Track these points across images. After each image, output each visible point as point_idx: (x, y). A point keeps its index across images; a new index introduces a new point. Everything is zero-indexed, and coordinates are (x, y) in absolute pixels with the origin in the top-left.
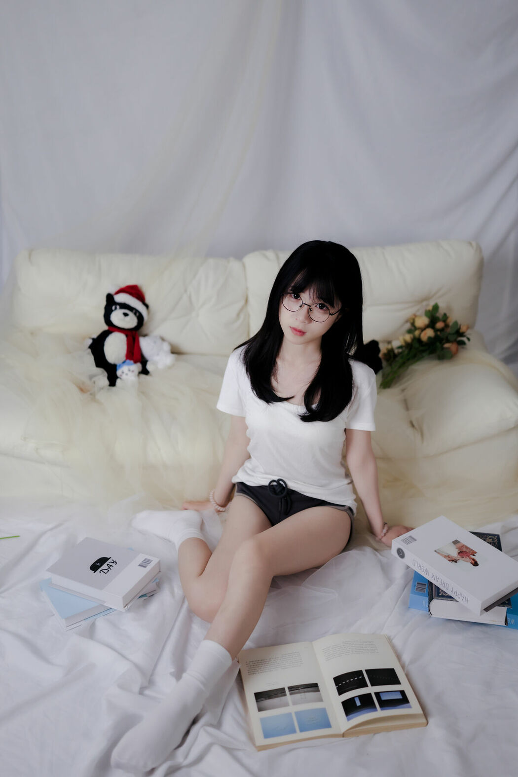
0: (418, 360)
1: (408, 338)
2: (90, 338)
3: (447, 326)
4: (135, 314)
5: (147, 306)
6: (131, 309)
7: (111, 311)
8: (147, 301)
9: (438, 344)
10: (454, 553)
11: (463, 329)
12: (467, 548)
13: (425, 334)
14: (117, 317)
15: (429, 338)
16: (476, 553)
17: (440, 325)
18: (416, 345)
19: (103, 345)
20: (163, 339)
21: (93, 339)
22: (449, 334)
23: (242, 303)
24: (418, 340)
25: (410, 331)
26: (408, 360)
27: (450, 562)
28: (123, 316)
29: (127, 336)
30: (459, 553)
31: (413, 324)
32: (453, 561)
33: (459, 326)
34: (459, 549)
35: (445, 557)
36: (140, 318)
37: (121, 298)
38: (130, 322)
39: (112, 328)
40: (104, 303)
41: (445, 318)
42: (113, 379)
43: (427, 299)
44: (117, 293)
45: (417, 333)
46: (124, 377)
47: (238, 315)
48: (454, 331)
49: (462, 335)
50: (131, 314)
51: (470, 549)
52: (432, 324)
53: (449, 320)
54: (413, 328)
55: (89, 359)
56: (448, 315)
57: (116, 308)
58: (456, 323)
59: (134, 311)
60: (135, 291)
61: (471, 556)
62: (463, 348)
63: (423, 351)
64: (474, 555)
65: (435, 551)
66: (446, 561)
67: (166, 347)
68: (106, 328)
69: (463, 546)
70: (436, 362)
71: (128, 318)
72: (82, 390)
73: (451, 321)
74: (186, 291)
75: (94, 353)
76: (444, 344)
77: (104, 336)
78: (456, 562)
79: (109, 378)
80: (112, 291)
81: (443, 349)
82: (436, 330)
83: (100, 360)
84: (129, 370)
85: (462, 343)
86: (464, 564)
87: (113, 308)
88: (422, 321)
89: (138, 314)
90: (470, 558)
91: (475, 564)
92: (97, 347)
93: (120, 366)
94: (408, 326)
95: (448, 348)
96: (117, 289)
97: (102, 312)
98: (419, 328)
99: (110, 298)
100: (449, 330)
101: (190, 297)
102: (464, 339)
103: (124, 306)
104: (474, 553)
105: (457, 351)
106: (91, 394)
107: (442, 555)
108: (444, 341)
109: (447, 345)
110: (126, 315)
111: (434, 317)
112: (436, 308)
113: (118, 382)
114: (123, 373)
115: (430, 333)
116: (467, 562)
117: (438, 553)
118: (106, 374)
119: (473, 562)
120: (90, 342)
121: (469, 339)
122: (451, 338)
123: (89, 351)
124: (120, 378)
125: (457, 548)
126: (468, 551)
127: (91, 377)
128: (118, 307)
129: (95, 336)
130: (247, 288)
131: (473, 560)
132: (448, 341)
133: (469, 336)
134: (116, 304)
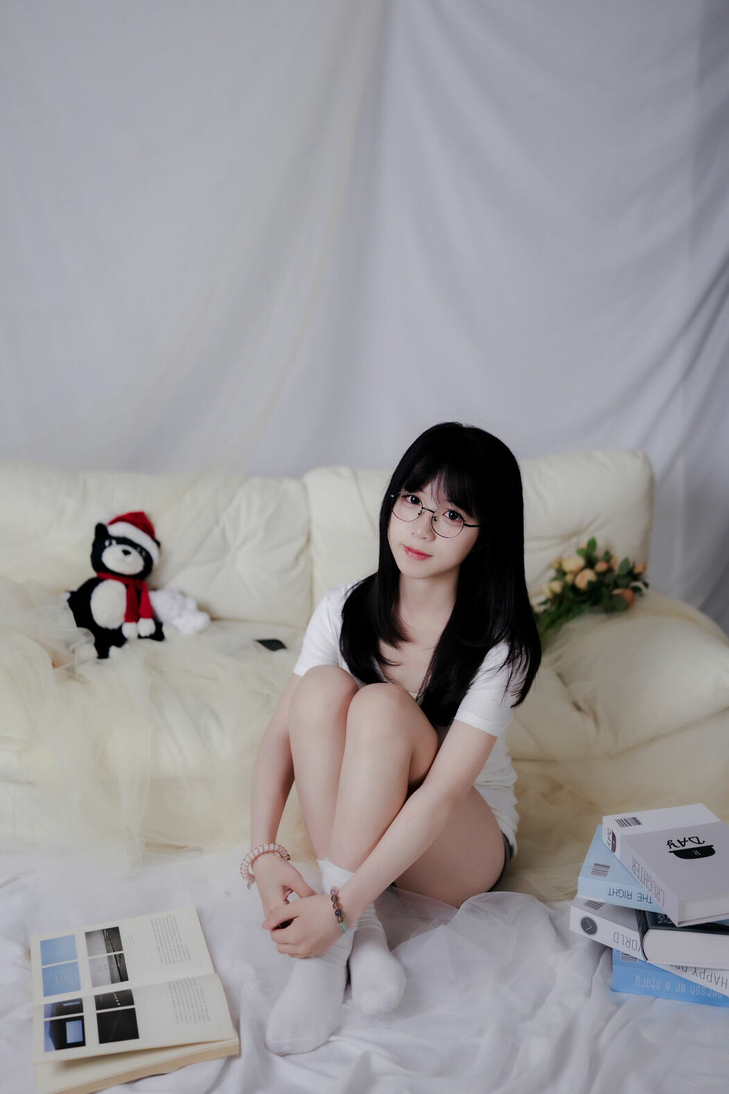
0: (573, 617)
1: (557, 587)
2: (67, 591)
3: (610, 570)
4: (141, 553)
5: (158, 544)
6: (133, 545)
7: (104, 548)
8: (159, 535)
9: (604, 590)
11: (638, 569)
13: (582, 578)
14: (113, 557)
15: (590, 583)
17: (601, 567)
18: (570, 595)
19: (89, 600)
20: (184, 594)
21: (73, 593)
22: (619, 576)
23: (303, 541)
24: (574, 588)
25: (555, 579)
26: (559, 617)
28: (122, 555)
29: (127, 586)
31: (559, 568)
33: (632, 566)
36: (148, 560)
37: (117, 530)
38: (133, 565)
39: (103, 572)
40: (91, 537)
41: (608, 557)
42: (103, 649)
43: (576, 533)
44: (113, 522)
45: (569, 578)
47: (297, 559)
48: (624, 572)
49: (637, 578)
50: (134, 553)
52: (590, 563)
53: (612, 561)
54: (561, 573)
55: (67, 616)
56: (611, 552)
57: (110, 544)
58: (626, 561)
60: (140, 520)
62: (641, 597)
63: (583, 602)
67: (191, 605)
68: (92, 574)
70: (600, 617)
71: (129, 558)
72: (55, 664)
73: (618, 561)
74: (217, 522)
76: (612, 591)
77: (89, 586)
79: (97, 644)
80: (105, 520)
81: (611, 597)
82: (597, 573)
85: (637, 590)
87: (107, 543)
88: (574, 562)
89: (144, 554)
94: (552, 573)
95: (619, 596)
96: (113, 517)
98: (571, 572)
99: (101, 531)
100: (615, 572)
101: (223, 532)
102: (639, 584)
103: (122, 541)
105: (633, 600)
106: (68, 669)
108: (611, 587)
109: (617, 592)
110: (126, 553)
111: (591, 556)
112: (592, 544)
115: (589, 576)
118: (92, 638)
120: (68, 596)
121: (646, 585)
122: (621, 582)
127: (68, 643)
128: (114, 542)
129: (75, 588)
130: (310, 519)
132: (616, 586)
133: (648, 580)
134: (111, 538)
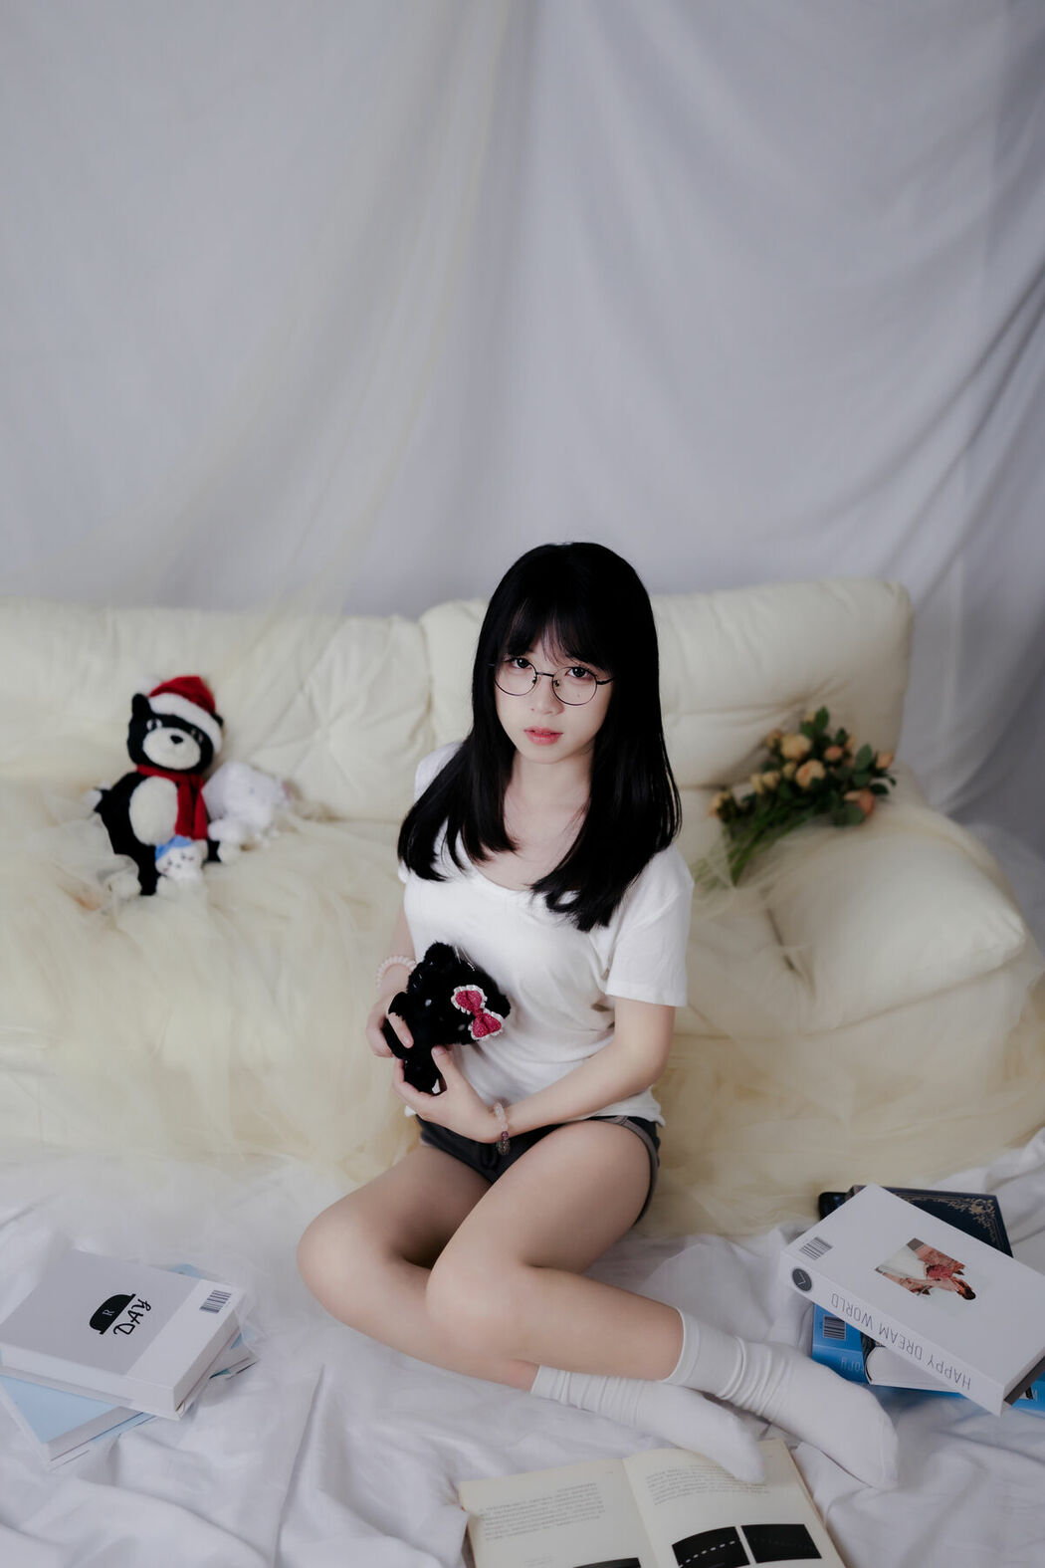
0: (791, 828)
1: (770, 778)
2: (96, 789)
3: (847, 755)
4: (196, 738)
5: (219, 721)
6: (187, 727)
7: (145, 732)
9: (833, 793)
10: (918, 1272)
11: (882, 762)
12: (941, 1256)
13: (807, 772)
14: (159, 745)
15: (815, 781)
16: (962, 1266)
17: (833, 753)
18: (785, 794)
19: (127, 805)
21: (104, 792)
22: (854, 772)
23: (421, 709)
24: (792, 785)
25: (770, 766)
26: (771, 825)
27: (915, 1295)
28: (170, 743)
29: (178, 785)
30: (928, 1270)
31: (776, 750)
32: (919, 1290)
33: (873, 756)
34: (925, 1259)
35: (901, 1282)
36: (206, 745)
37: (163, 704)
38: (186, 756)
39: (145, 767)
41: (843, 737)
42: (149, 881)
43: (802, 699)
44: (157, 692)
45: (788, 769)
46: (173, 872)
47: (413, 736)
48: (863, 765)
49: (880, 773)
50: (188, 739)
51: (949, 1259)
52: (817, 751)
53: (850, 742)
54: (777, 760)
55: (100, 835)
56: (849, 731)
57: (154, 727)
58: (866, 749)
59: (193, 732)
60: (194, 689)
61: (955, 1275)
62: (883, 800)
63: (801, 808)
64: (960, 1273)
65: (877, 1270)
66: (904, 1292)
68: (132, 767)
69: (932, 1252)
70: (831, 831)
71: (181, 747)
72: (84, 903)
73: (855, 746)
74: (301, 687)
75: (107, 821)
76: (844, 793)
77: (127, 786)
78: (926, 1292)
79: (141, 878)
80: (146, 689)
81: (843, 803)
82: (827, 765)
83: (123, 839)
84: (183, 857)
85: (880, 791)
86: (945, 1296)
87: (149, 725)
88: (795, 745)
89: (201, 738)
90: (955, 1280)
91: (969, 1294)
92: (114, 808)
93: (163, 849)
94: (764, 754)
95: (855, 802)
97: (125, 734)
98: (790, 760)
99: (140, 704)
100: (852, 763)
101: (310, 701)
102: (884, 782)
103: (171, 721)
104: (958, 1268)
105: (873, 807)
106: (104, 913)
107: (892, 1278)
108: (844, 787)
109: (851, 796)
110: (176, 740)
111: (820, 736)
112: (823, 717)
113: (161, 884)
114: (170, 863)
115: (814, 770)
116: (950, 1290)
117: (884, 1274)
118: (135, 868)
119: (963, 1290)
120: (97, 797)
121: (893, 782)
122: (858, 780)
123: (98, 817)
124: (165, 876)
125: (920, 1259)
126: (944, 1263)
127: (102, 876)
128: (159, 723)
130: (431, 680)
131: (961, 1283)
132: (853, 787)
133: (895, 776)
134: (155, 716)
